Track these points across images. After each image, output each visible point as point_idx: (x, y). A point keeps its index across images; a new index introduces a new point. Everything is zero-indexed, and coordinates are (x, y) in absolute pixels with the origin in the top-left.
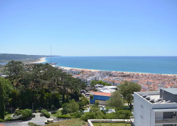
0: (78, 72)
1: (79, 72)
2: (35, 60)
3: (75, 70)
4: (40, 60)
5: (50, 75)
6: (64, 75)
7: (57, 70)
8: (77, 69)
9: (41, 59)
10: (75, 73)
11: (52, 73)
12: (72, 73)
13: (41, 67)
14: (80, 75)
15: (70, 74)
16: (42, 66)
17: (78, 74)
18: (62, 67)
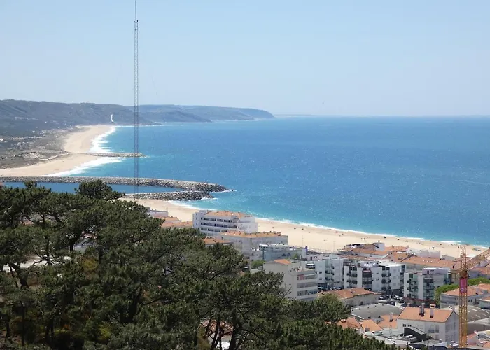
0: (429, 282)
1: (439, 283)
2: (11, 154)
3: (392, 254)
4: (55, 151)
5: (115, 299)
6: (255, 307)
7: (188, 257)
8: (416, 244)
9: (73, 141)
10: (394, 285)
11: (135, 278)
12: (367, 284)
13: (38, 217)
14: (449, 309)
15: (344, 297)
16: (43, 211)
17: (428, 302)
18: (264, 225)
